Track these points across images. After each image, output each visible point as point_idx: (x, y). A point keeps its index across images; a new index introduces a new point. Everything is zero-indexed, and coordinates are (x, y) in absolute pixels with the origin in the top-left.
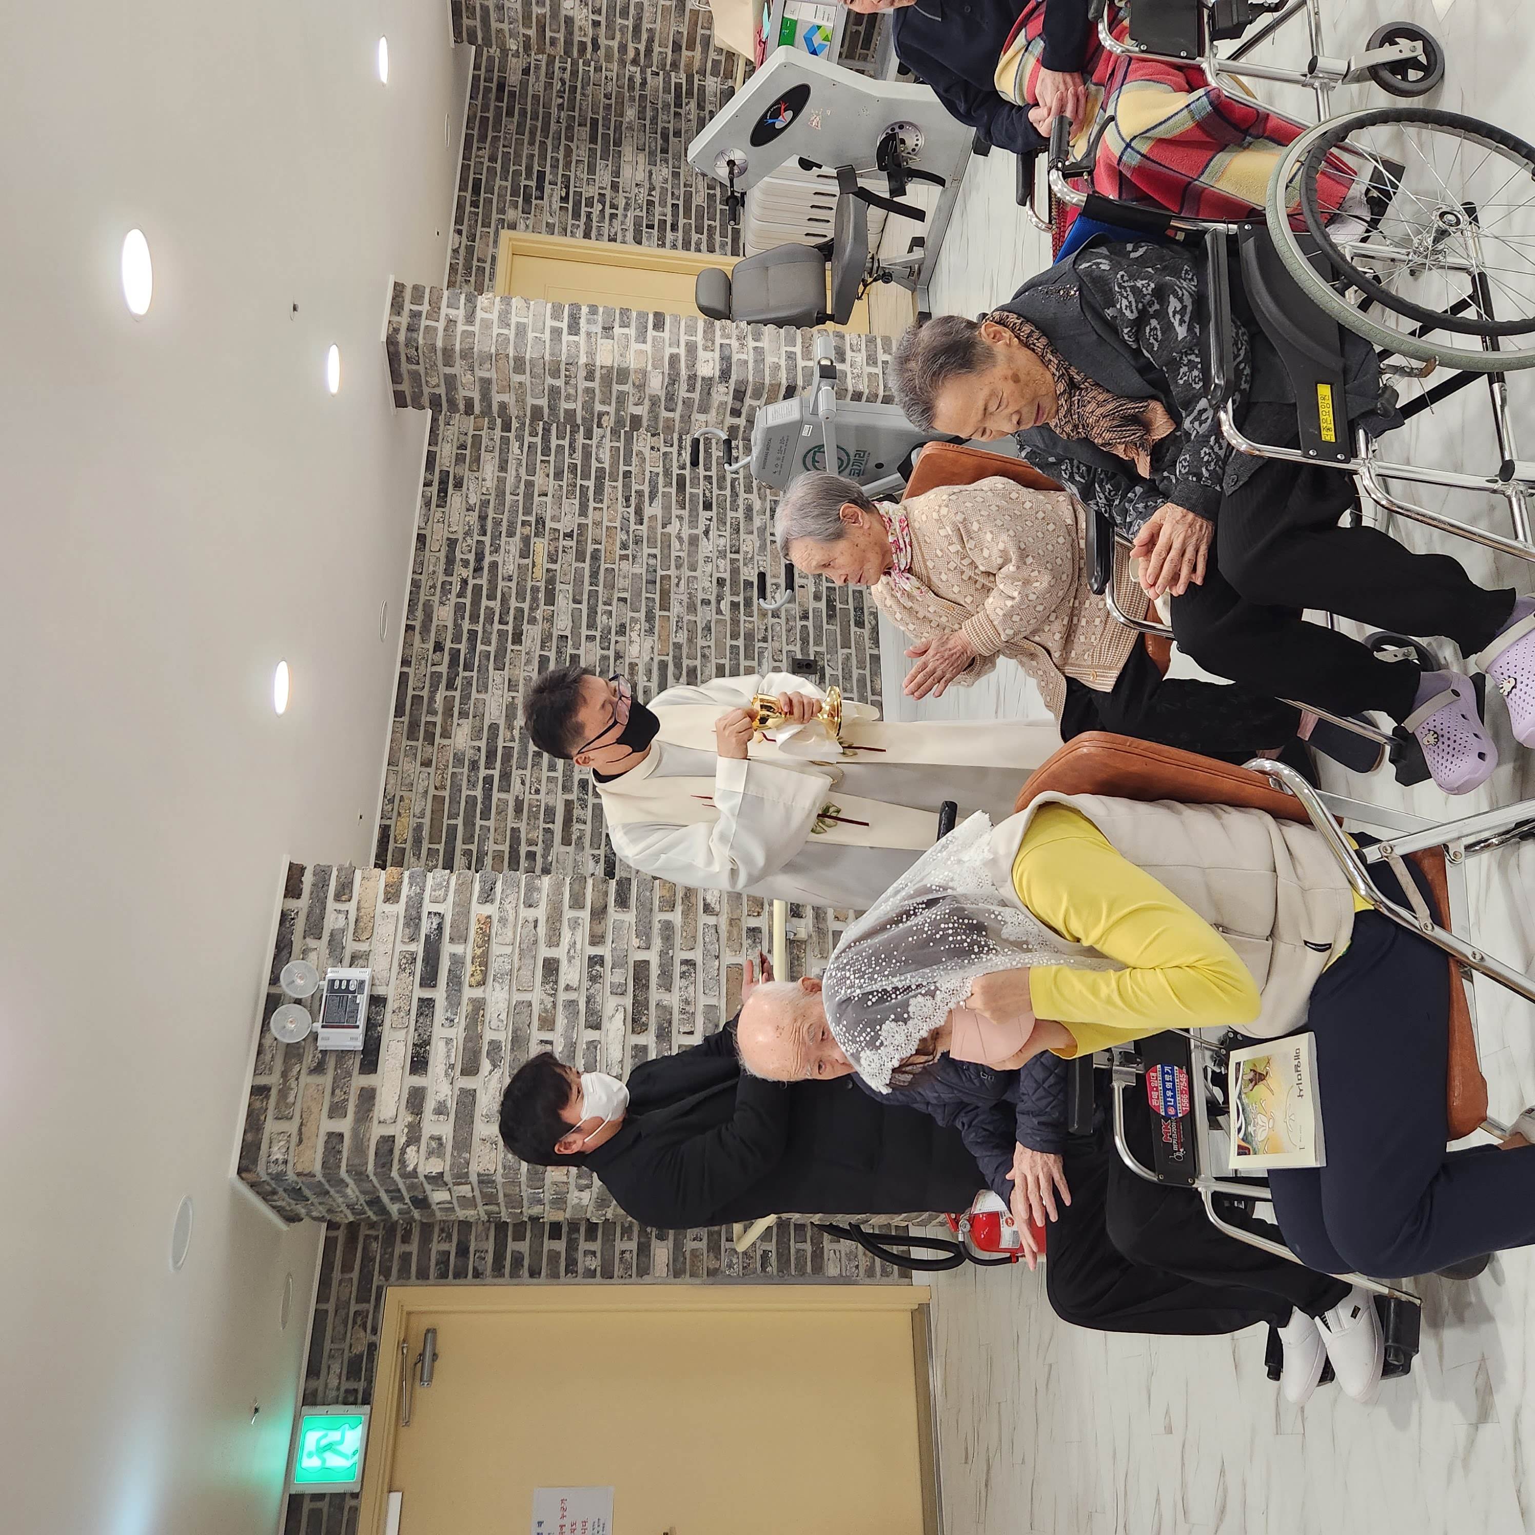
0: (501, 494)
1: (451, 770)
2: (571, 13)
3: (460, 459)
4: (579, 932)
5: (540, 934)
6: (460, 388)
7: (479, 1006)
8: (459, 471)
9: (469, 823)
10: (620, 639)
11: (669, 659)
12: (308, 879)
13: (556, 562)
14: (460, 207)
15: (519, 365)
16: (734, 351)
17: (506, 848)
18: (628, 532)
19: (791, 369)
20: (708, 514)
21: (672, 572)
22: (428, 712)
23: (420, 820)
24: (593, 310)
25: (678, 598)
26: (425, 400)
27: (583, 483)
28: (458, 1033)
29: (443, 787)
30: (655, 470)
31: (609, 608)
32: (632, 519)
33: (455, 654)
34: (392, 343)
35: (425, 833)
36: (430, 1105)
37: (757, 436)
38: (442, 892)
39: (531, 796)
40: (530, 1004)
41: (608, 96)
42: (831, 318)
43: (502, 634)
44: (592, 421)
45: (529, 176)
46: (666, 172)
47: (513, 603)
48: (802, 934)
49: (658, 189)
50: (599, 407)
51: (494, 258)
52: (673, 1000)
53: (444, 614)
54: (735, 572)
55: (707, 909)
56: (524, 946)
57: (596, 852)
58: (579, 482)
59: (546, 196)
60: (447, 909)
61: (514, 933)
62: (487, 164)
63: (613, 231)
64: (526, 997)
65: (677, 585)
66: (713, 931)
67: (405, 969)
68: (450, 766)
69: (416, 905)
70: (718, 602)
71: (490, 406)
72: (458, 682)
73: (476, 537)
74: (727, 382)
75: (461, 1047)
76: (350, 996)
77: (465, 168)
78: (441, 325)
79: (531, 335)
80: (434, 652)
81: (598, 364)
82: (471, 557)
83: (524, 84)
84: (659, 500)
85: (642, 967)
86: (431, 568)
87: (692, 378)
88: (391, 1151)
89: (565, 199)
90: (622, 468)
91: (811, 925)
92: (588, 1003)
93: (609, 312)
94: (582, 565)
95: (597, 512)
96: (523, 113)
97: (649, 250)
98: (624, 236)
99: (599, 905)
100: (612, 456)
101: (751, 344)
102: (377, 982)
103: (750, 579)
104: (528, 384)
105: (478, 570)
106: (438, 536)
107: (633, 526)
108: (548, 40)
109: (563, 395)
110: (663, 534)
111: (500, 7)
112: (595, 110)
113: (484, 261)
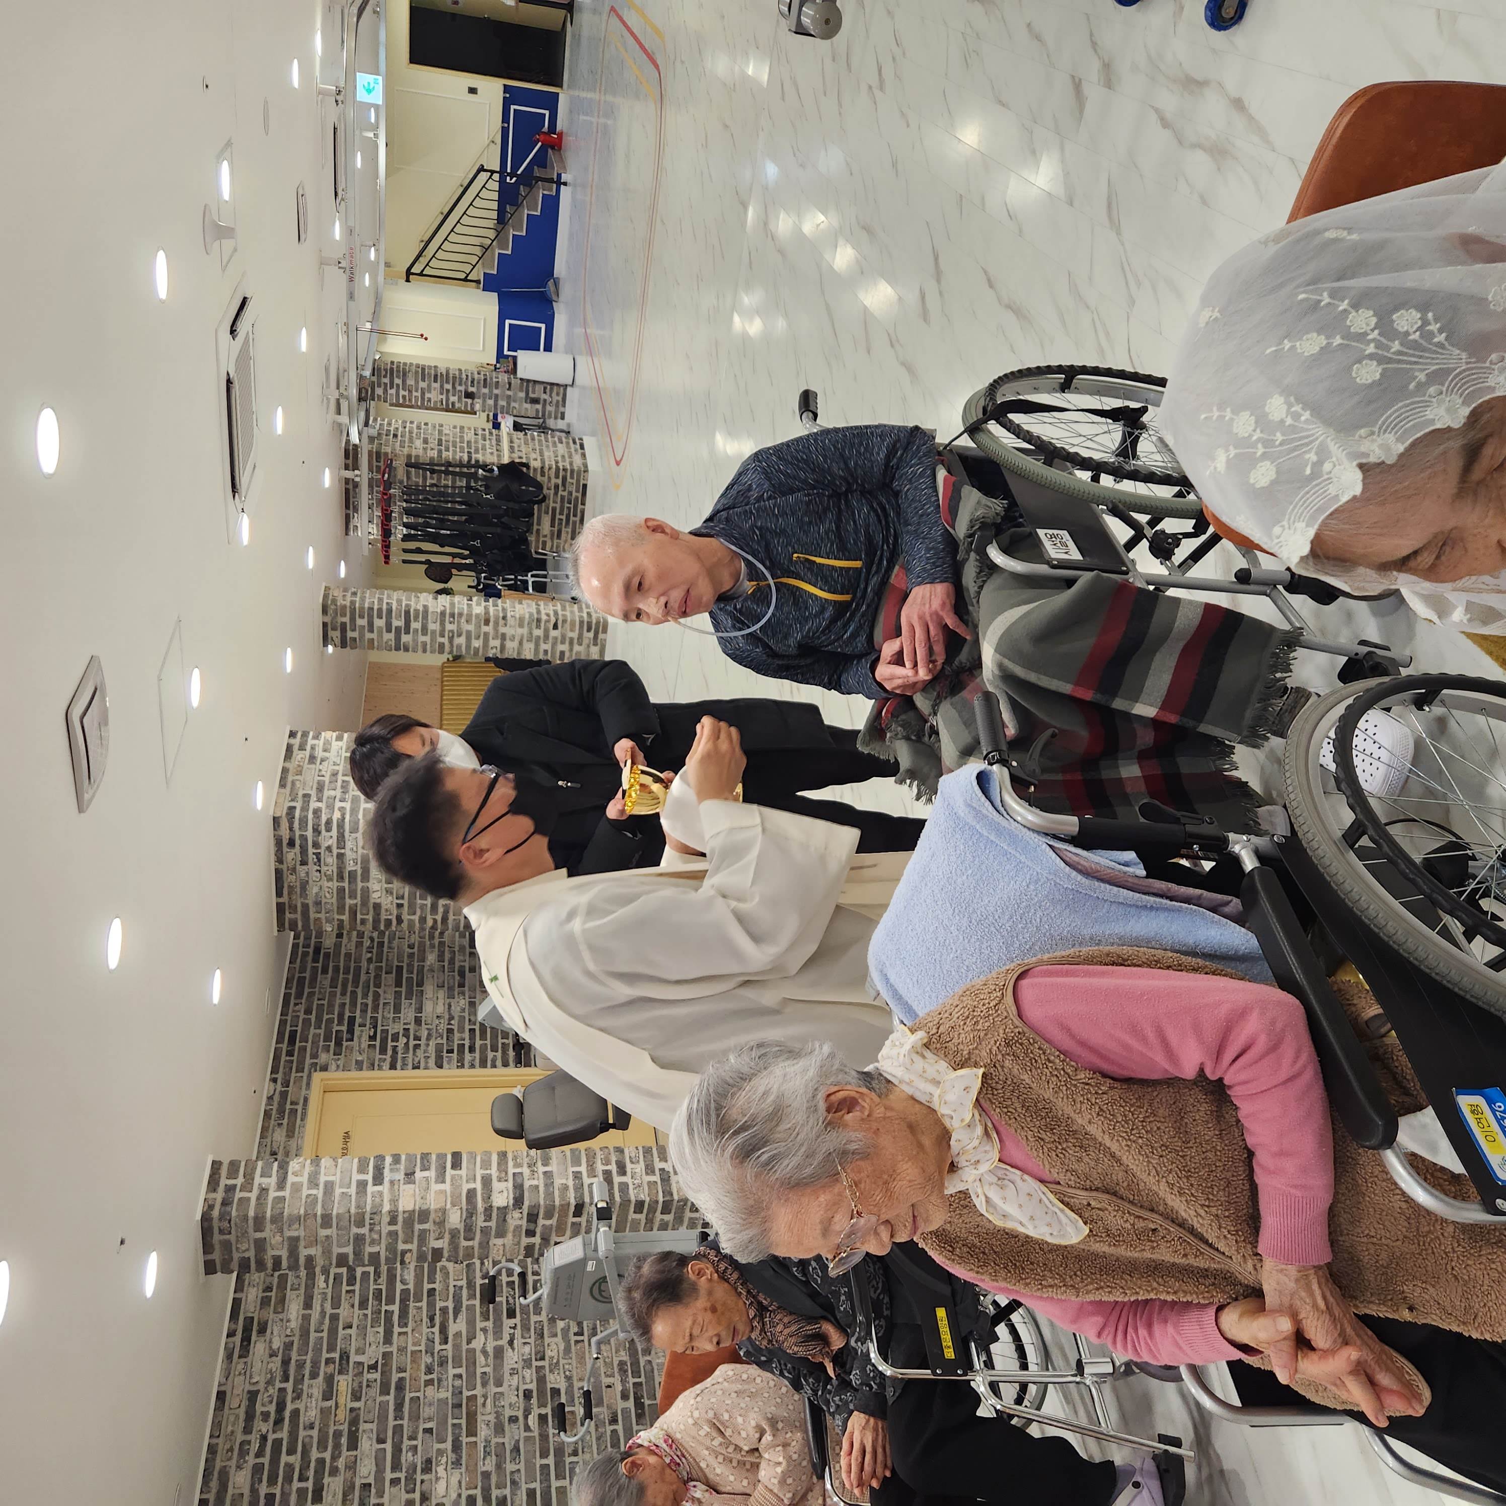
0: (305, 1333)
2: (378, 901)
3: (265, 1302)
6: (269, 1249)
8: (264, 1315)
10: (426, 1477)
11: (478, 1492)
13: (359, 1399)
14: (277, 1058)
15: (326, 1220)
16: (526, 1177)
18: (432, 1354)
19: (579, 1188)
20: (512, 1322)
21: (478, 1391)
24: (396, 1159)
25: (485, 1418)
27: (387, 1308)
30: (459, 1283)
31: (414, 1443)
32: (437, 1340)
34: (207, 1220)
37: (546, 1276)
41: (411, 946)
42: (613, 1126)
43: (301, 1493)
44: (397, 1257)
45: (340, 1023)
46: (463, 1002)
47: (315, 1455)
49: (456, 1018)
50: (401, 1246)
51: (306, 1100)
53: (240, 1481)
54: (541, 1380)
58: (384, 1308)
59: (355, 1038)
62: (302, 1016)
63: (417, 1060)
65: (484, 1405)
70: (526, 1417)
71: (297, 1260)
73: (278, 1385)
74: (520, 1208)
77: (283, 1023)
78: (253, 1196)
79: (338, 1191)
81: (401, 1209)
82: (272, 1408)
83: (338, 946)
84: (463, 1316)
86: (230, 1429)
87: (488, 1210)
89: (373, 1038)
90: (427, 1286)
93: (411, 1158)
94: (387, 1398)
95: (402, 1338)
96: (336, 969)
97: (450, 1072)
98: (427, 1063)
100: (416, 1276)
101: (541, 1169)
103: (557, 1386)
104: (334, 1235)
105: (279, 1422)
106: (238, 1390)
107: (438, 1347)
108: (358, 921)
109: (368, 1240)
110: (468, 1351)
111: (318, 903)
112: (400, 959)
113: (297, 1104)
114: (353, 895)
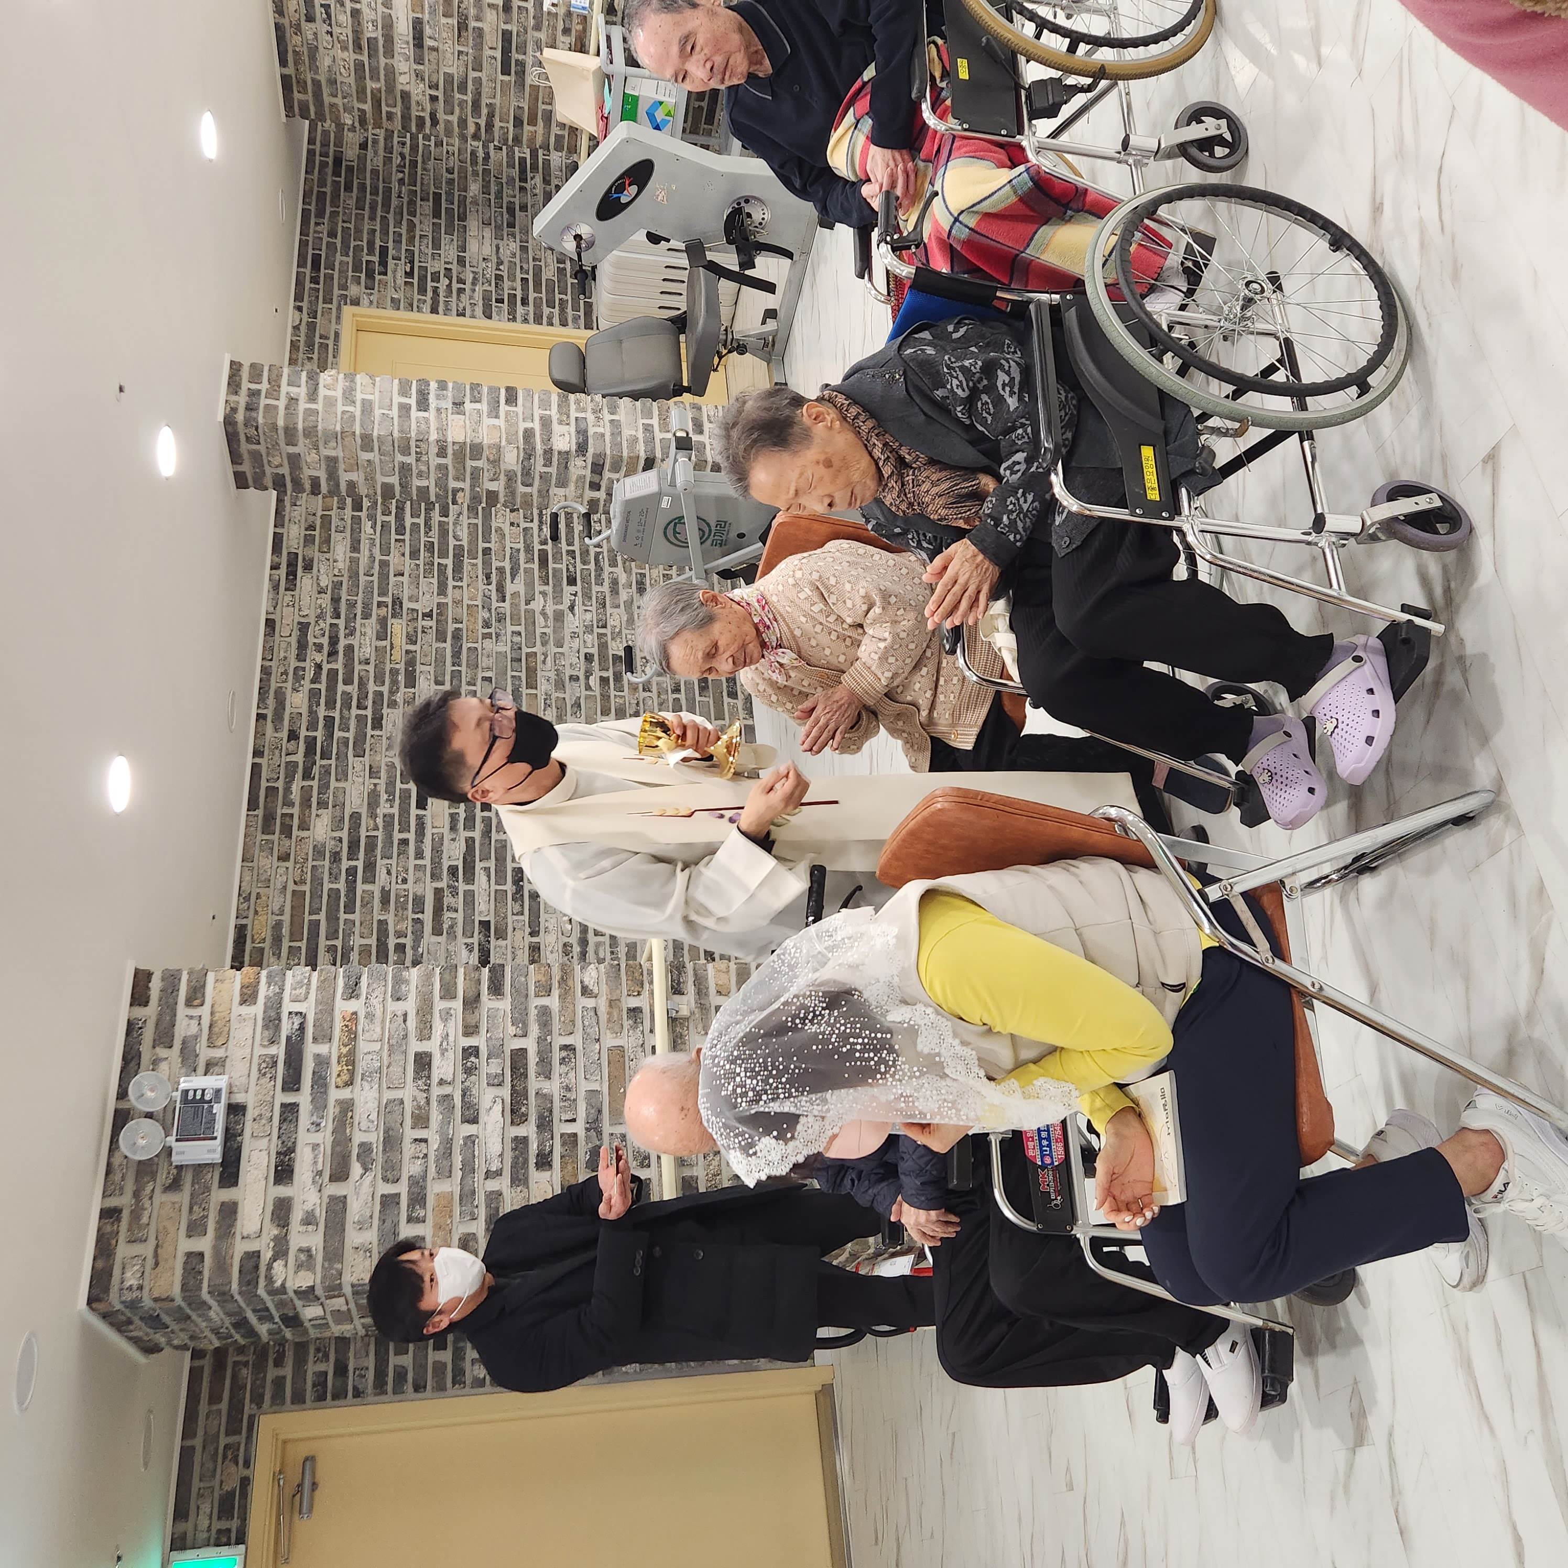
0: (354, 575)
1: (310, 863)
2: (407, 88)
3: (309, 540)
4: (451, 1023)
5: (410, 1029)
6: (305, 467)
7: (347, 1107)
8: (309, 552)
9: (333, 918)
12: (156, 985)
13: (415, 643)
14: (299, 283)
15: (367, 442)
16: (590, 425)
17: (373, 941)
18: (490, 610)
19: (650, 441)
20: (573, 589)
21: (538, 649)
22: (284, 804)
23: (279, 918)
24: (442, 385)
25: (545, 674)
26: (268, 481)
27: (441, 561)
28: (325, 1137)
29: (303, 882)
30: (516, 546)
32: (494, 597)
33: (311, 744)
34: (230, 423)
35: (285, 931)
36: (297, 1216)
37: (616, 509)
38: (303, 990)
39: (398, 886)
40: (402, 1102)
41: (450, 171)
42: (688, 390)
43: (361, 719)
44: (447, 497)
45: (371, 251)
46: (514, 246)
47: (372, 687)
48: (684, 1012)
49: (506, 264)
50: (453, 484)
51: (337, 335)
52: (553, 1087)
53: (297, 701)
54: (603, 646)
55: (585, 991)
56: (393, 1042)
57: (469, 941)
58: (436, 561)
59: (389, 272)
60: (309, 1008)
61: (383, 1028)
62: (326, 239)
63: (461, 305)
64: (398, 1094)
65: (544, 662)
66: (593, 1013)
67: (265, 1074)
68: (310, 859)
69: (275, 1005)
70: (587, 678)
71: (338, 485)
72: (316, 770)
73: (330, 621)
74: (584, 455)
75: (329, 1152)
76: (206, 1106)
77: (303, 244)
78: (282, 404)
79: (378, 412)
80: (289, 741)
81: (450, 440)
82: (325, 641)
83: (362, 159)
84: (521, 578)
85: (519, 1056)
86: (282, 655)
87: (548, 453)
88: (257, 1267)
89: (409, 274)
90: (482, 545)
91: (693, 1002)
92: (464, 1096)
93: (459, 387)
94: (444, 645)
95: (457, 591)
96: (362, 188)
97: (499, 325)
98: (473, 311)
99: (471, 994)
100: (470, 534)
101: (607, 417)
102: (235, 1089)
103: (618, 653)
104: (377, 461)
105: (332, 654)
106: (288, 620)
107: (495, 604)
108: (384, 115)
109: (415, 472)
110: (526, 611)
111: (332, 82)
112: (437, 184)
113: (327, 338)
114: (375, 77)
